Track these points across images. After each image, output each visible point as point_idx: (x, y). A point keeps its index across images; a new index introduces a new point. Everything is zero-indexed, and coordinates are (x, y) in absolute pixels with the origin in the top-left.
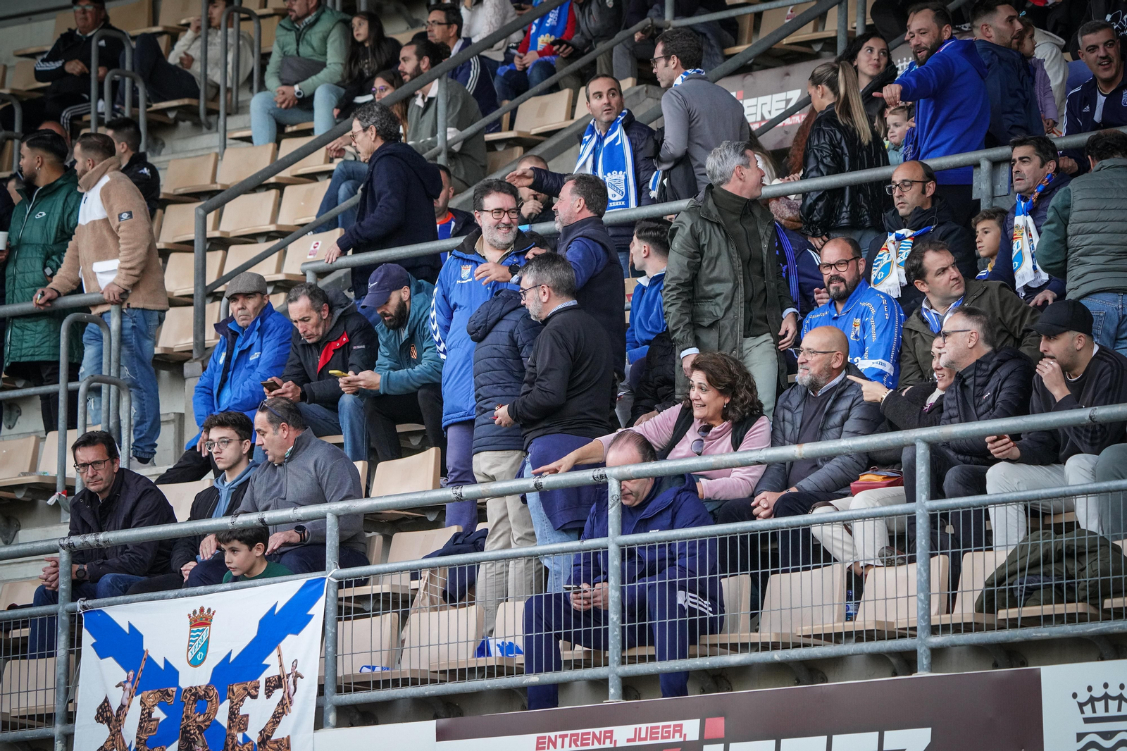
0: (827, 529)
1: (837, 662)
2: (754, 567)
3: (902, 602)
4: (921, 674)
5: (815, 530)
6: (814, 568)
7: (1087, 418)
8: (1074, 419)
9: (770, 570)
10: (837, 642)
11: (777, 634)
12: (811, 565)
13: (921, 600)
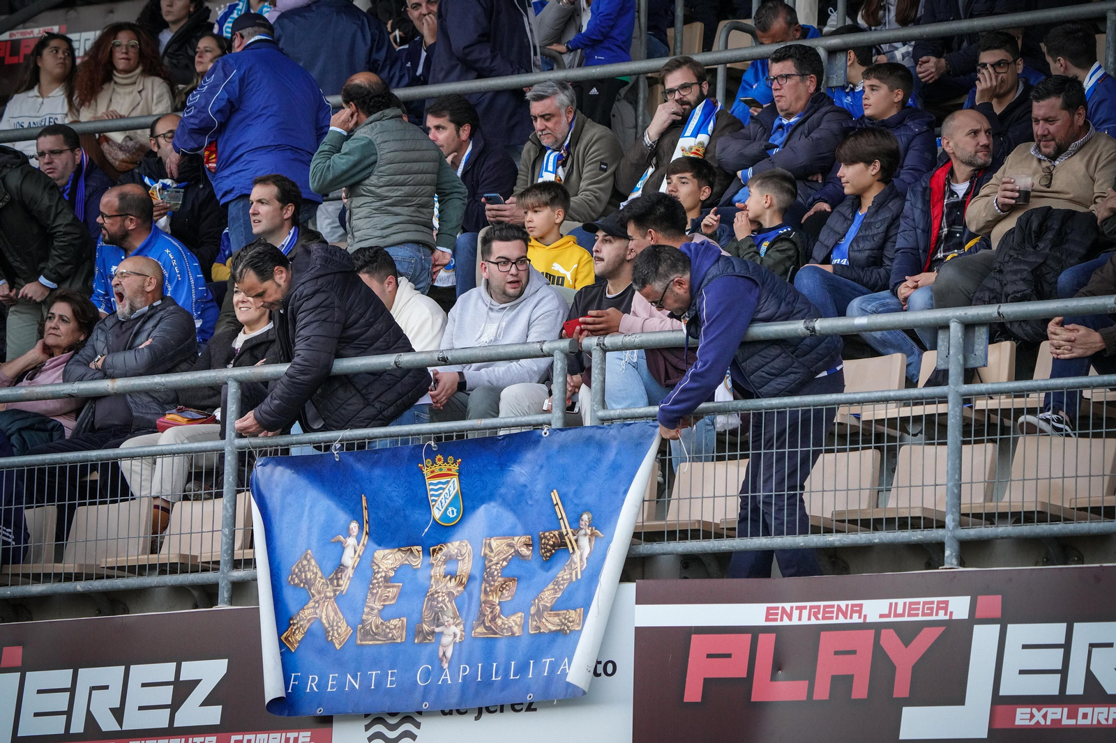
0: (136, 463)
1: (140, 594)
2: (61, 498)
3: (207, 536)
4: (222, 606)
5: (125, 465)
6: (122, 501)
7: (392, 364)
8: (380, 364)
9: (77, 502)
10: (140, 574)
11: (81, 566)
12: (119, 498)
13: (225, 535)
